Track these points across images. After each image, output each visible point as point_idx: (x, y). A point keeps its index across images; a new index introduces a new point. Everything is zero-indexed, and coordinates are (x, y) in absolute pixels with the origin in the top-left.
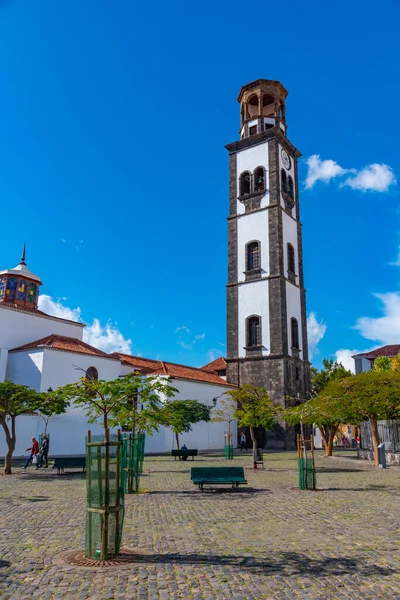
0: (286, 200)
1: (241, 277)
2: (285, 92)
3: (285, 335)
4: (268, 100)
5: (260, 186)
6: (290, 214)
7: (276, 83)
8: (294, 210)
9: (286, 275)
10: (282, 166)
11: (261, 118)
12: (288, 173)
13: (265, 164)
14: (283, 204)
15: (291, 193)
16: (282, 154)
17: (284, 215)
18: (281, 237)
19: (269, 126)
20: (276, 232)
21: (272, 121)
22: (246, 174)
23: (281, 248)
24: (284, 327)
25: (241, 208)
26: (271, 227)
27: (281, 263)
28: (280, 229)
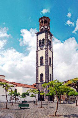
0: (49, 46)
1: (39, 65)
2: (50, 20)
3: (48, 78)
4: (46, 22)
5: (43, 43)
6: (50, 50)
7: (48, 17)
8: (51, 49)
9: (49, 64)
10: (48, 38)
11: (44, 26)
12: (50, 40)
13: (45, 38)
14: (49, 48)
15: (51, 45)
16: (49, 35)
17: (49, 51)
18: (48, 55)
19: (46, 28)
20: (47, 54)
21: (46, 27)
22: (40, 40)
23: (48, 58)
24: (48, 76)
25: (39, 49)
26: (46, 53)
27: (48, 62)
28: (48, 54)
